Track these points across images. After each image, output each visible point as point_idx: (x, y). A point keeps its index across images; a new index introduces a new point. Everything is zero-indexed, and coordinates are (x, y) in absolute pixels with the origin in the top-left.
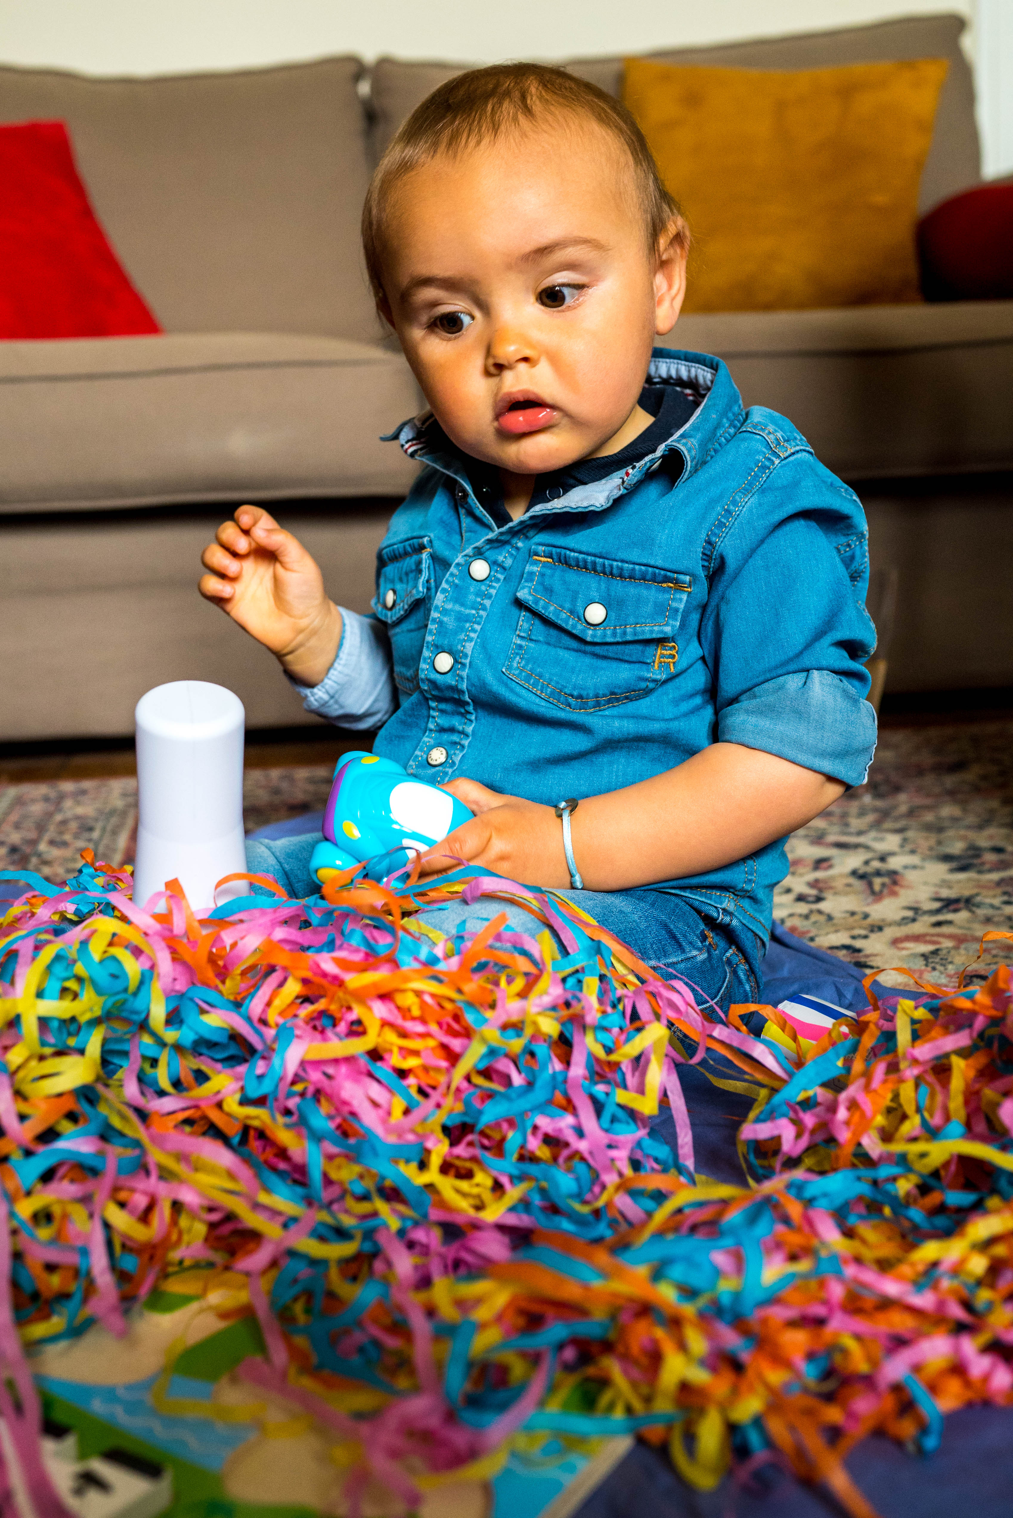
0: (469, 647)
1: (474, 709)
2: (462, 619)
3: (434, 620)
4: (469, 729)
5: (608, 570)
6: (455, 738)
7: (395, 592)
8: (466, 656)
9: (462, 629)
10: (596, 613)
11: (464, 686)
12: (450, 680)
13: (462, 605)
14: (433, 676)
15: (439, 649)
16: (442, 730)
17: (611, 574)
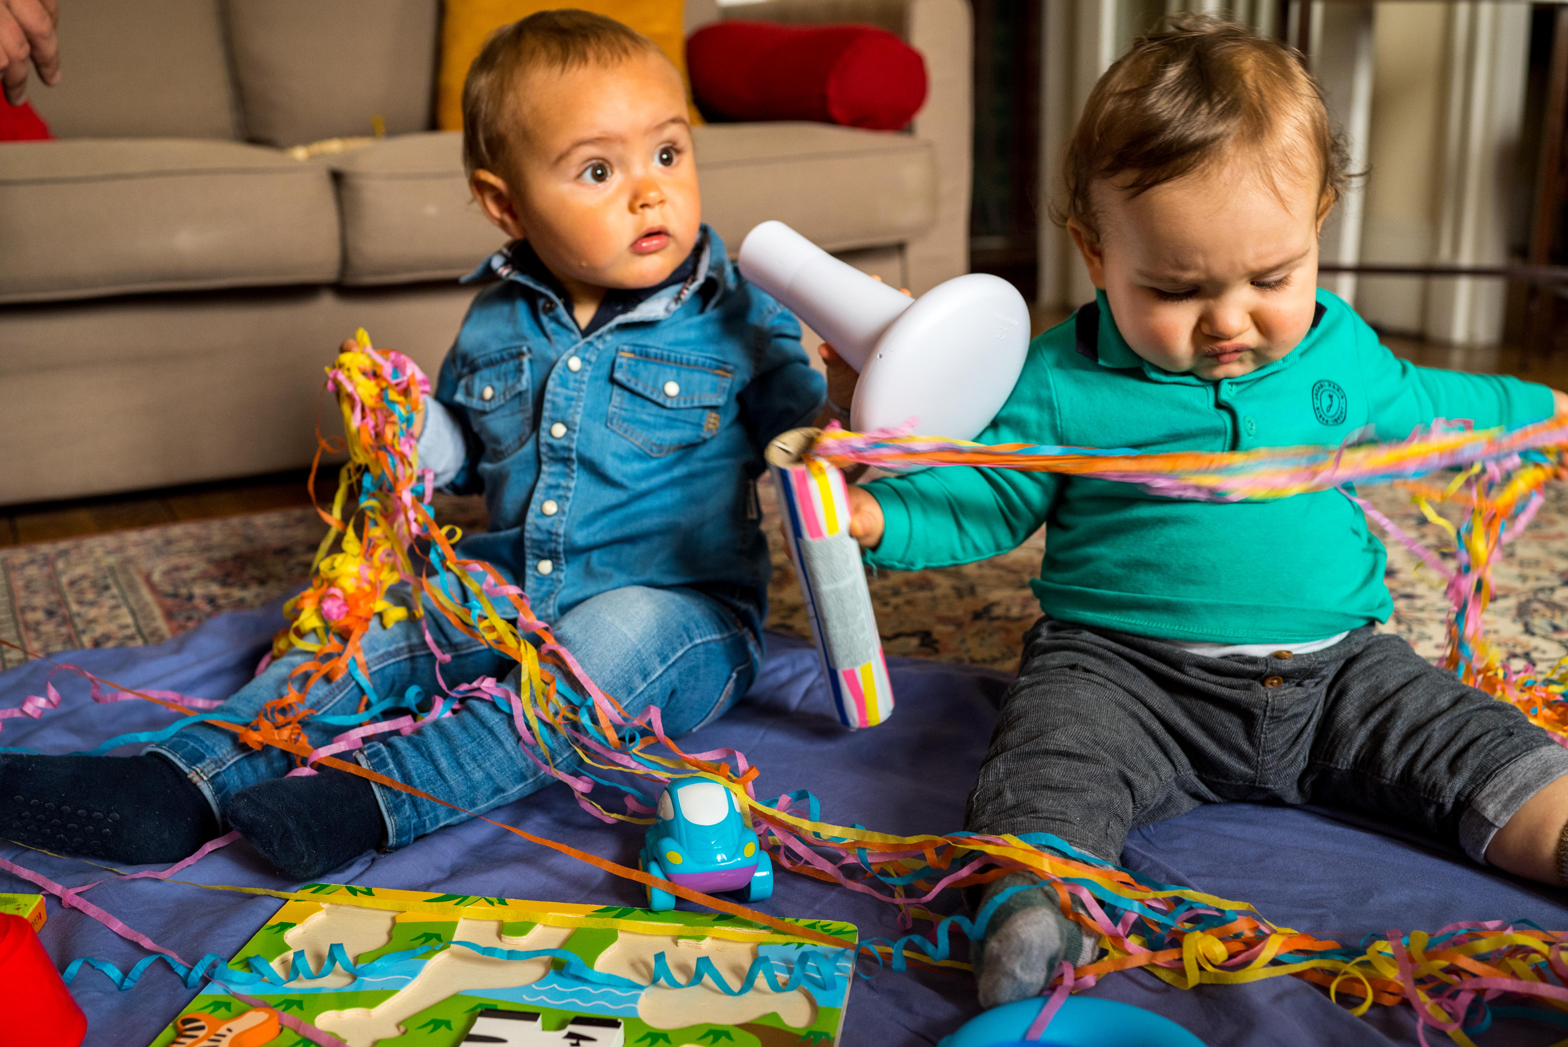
0: (578, 419)
1: (578, 469)
2: (569, 399)
3: (548, 401)
4: (572, 484)
5: (678, 360)
6: (561, 492)
7: (493, 388)
8: (575, 424)
9: (570, 406)
10: (672, 389)
11: (574, 446)
12: (565, 443)
13: (567, 388)
14: (550, 440)
15: (554, 421)
16: (551, 487)
17: (681, 363)
